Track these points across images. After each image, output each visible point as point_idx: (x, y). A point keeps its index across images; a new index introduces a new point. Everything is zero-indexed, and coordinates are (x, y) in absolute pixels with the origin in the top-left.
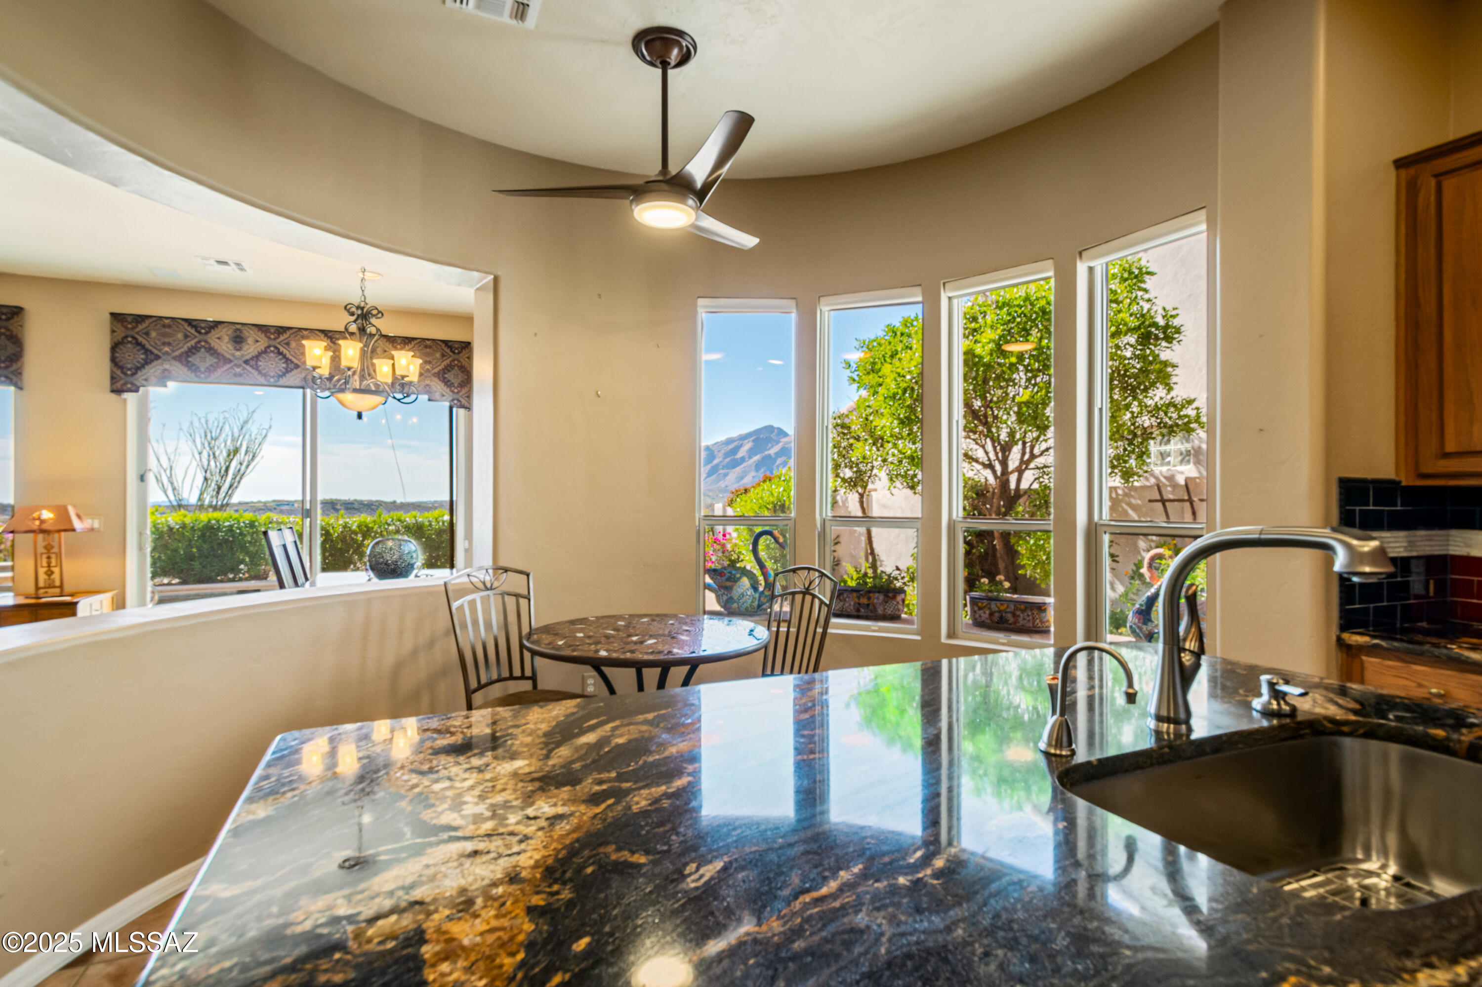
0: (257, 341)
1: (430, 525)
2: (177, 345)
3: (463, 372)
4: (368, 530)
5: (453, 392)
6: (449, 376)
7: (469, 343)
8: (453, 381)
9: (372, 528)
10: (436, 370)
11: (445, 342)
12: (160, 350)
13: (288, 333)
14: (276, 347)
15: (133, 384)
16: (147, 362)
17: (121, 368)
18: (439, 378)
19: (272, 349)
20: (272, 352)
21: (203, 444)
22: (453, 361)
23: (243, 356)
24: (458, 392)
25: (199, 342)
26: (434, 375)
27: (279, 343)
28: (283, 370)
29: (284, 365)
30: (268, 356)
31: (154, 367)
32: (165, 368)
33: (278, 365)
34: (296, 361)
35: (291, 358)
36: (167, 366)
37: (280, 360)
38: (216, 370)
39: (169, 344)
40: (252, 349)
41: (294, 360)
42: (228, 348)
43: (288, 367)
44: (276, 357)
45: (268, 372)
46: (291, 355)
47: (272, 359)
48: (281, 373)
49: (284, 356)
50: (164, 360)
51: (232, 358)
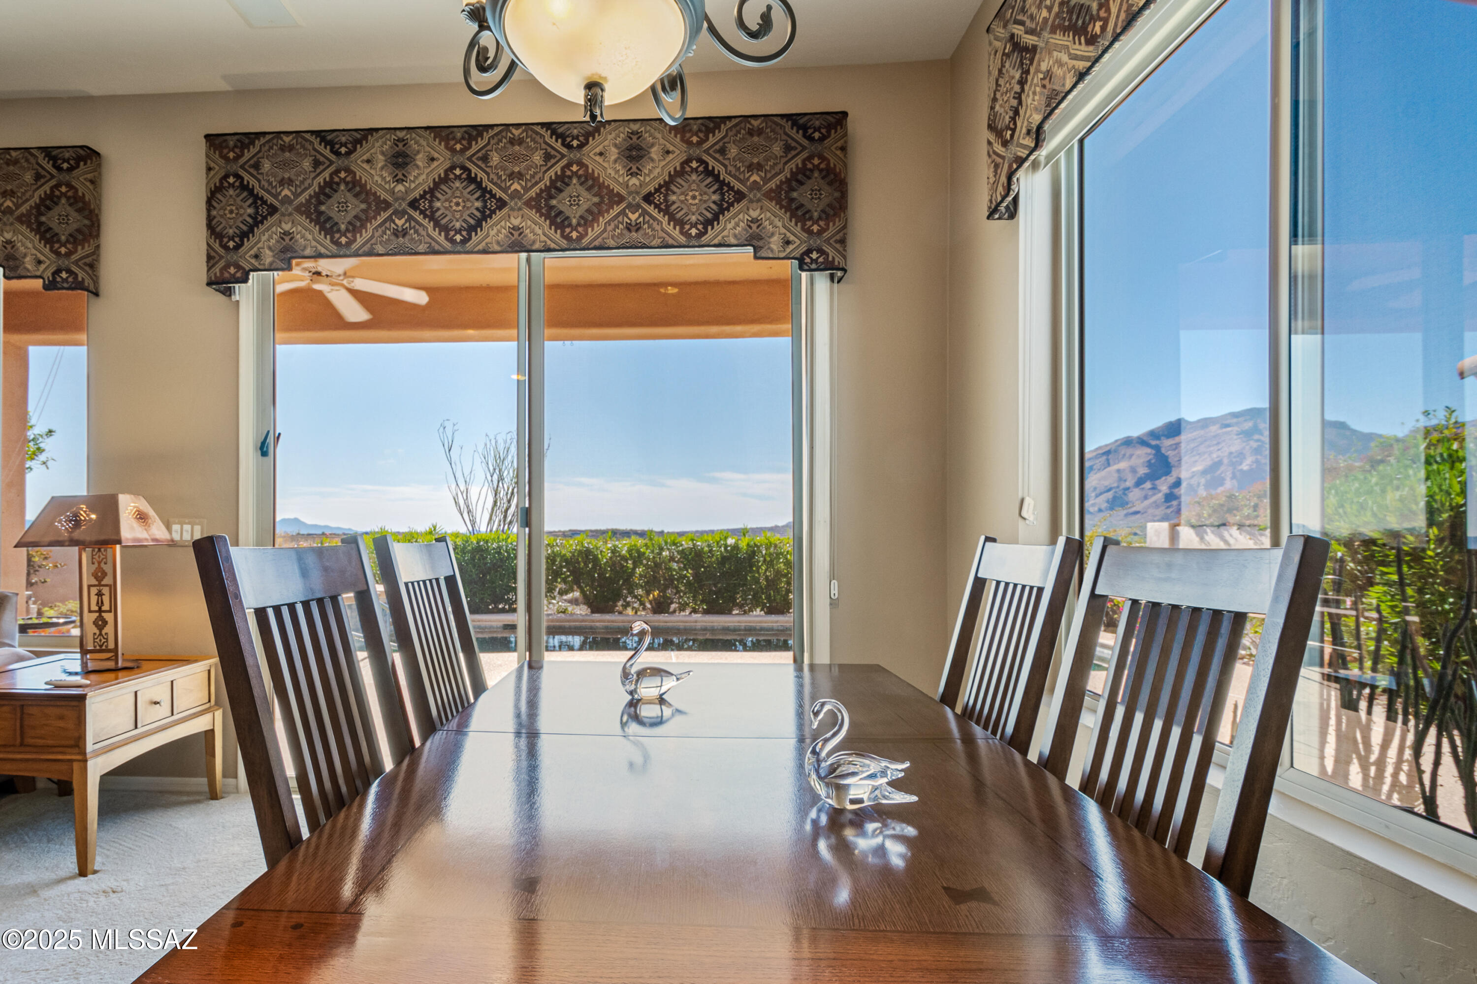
0: (433, 159)
1: (711, 551)
2: (302, 182)
3: (830, 184)
4: (639, 556)
5: (809, 232)
6: (802, 195)
7: (845, 114)
8: (809, 206)
9: (644, 553)
10: (772, 184)
11: (791, 118)
12: (276, 196)
13: (486, 136)
14: (464, 168)
15: (238, 267)
16: (256, 222)
17: (222, 237)
18: (779, 202)
19: (458, 172)
20: (458, 177)
21: (495, 469)
22: (810, 158)
23: (408, 191)
24: (820, 233)
25: (337, 172)
26: (769, 195)
27: (470, 159)
28: (478, 214)
29: (478, 204)
30: (450, 188)
31: (268, 230)
32: (287, 233)
33: (469, 204)
34: (499, 193)
35: (490, 186)
36: (287, 227)
37: (471, 193)
38: (363, 226)
39: (290, 181)
40: (424, 177)
41: (495, 190)
42: (384, 179)
43: (485, 206)
44: (465, 188)
45: (451, 221)
46: (492, 182)
47: (458, 194)
48: (472, 222)
49: (479, 185)
50: (283, 215)
51: (390, 199)
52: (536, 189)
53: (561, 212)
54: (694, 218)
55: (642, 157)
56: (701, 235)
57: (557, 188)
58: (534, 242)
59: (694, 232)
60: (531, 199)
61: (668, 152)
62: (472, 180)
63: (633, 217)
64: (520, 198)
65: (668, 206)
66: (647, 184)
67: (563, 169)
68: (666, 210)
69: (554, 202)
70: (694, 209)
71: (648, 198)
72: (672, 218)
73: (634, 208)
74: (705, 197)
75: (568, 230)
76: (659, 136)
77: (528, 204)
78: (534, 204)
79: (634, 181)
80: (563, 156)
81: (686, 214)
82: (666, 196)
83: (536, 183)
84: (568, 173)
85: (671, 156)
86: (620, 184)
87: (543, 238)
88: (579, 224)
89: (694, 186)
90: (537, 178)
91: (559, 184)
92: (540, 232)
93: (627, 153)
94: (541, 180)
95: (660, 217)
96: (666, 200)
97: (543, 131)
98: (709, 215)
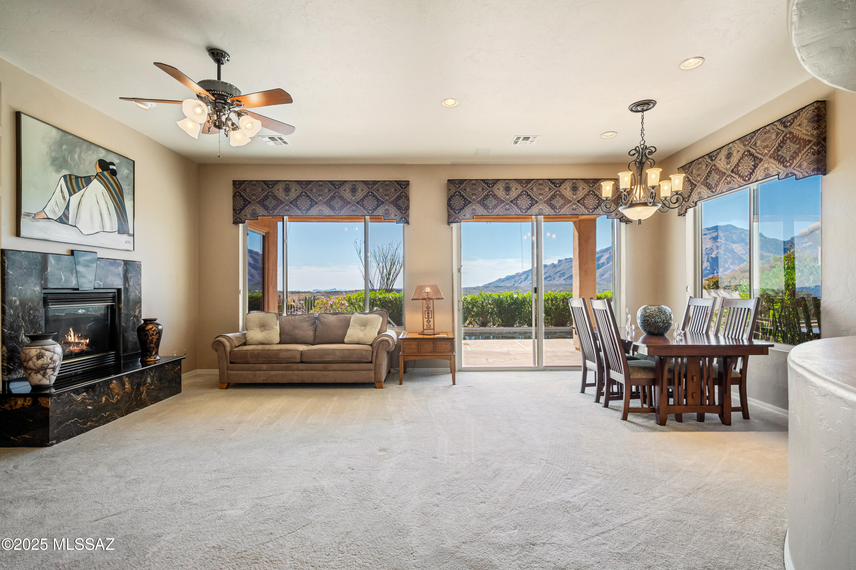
12: (471, 198)
14: (526, 192)
15: (457, 218)
16: (465, 205)
17: (453, 209)
19: (524, 193)
23: (510, 198)
25: (489, 192)
27: (528, 189)
28: (530, 205)
29: (530, 202)
30: (522, 197)
31: (468, 208)
32: (474, 209)
33: (527, 202)
34: (536, 199)
35: (534, 197)
36: (474, 207)
37: (528, 199)
38: (497, 207)
39: (475, 194)
40: (514, 194)
41: (535, 198)
42: (503, 194)
43: (532, 203)
44: (526, 197)
45: (522, 206)
46: (534, 196)
47: (524, 199)
48: (528, 207)
49: (530, 196)
50: (473, 204)
51: (505, 200)
52: (547, 198)
53: (554, 205)
54: (591, 207)
55: (577, 190)
56: (593, 212)
57: (553, 198)
58: (546, 213)
59: (591, 211)
60: (545, 201)
61: (584, 189)
62: (528, 195)
63: (574, 207)
64: (542, 201)
65: (584, 204)
66: (578, 198)
67: (554, 193)
68: (583, 205)
69: (552, 202)
70: (591, 205)
71: (578, 202)
72: (585, 207)
73: (575, 204)
74: (594, 202)
75: (556, 210)
76: (581, 184)
77: (544, 202)
78: (546, 202)
79: (575, 197)
80: (554, 189)
81: (589, 206)
82: (583, 201)
83: (547, 196)
84: (556, 194)
85: (585, 190)
86: (571, 197)
87: (548, 212)
88: (559, 208)
89: (591, 199)
90: (547, 195)
91: (553, 197)
92: (547, 210)
93: (573, 189)
94: (548, 196)
95: (582, 207)
96: (583, 202)
97: (548, 182)
98: (595, 207)
